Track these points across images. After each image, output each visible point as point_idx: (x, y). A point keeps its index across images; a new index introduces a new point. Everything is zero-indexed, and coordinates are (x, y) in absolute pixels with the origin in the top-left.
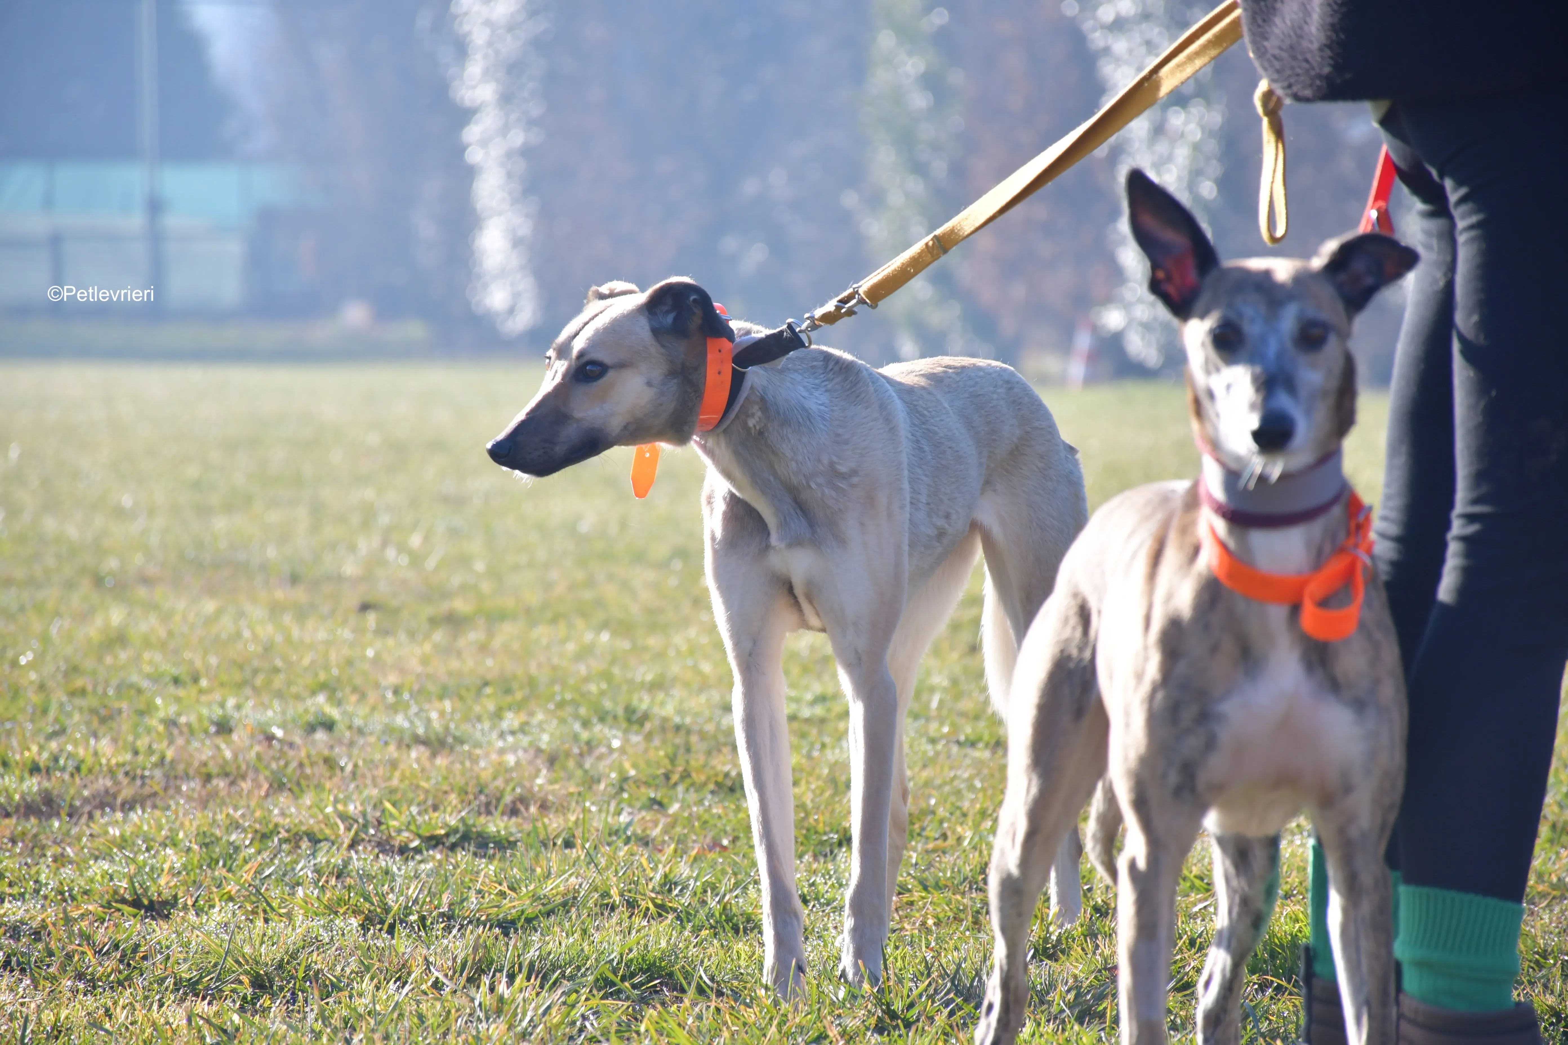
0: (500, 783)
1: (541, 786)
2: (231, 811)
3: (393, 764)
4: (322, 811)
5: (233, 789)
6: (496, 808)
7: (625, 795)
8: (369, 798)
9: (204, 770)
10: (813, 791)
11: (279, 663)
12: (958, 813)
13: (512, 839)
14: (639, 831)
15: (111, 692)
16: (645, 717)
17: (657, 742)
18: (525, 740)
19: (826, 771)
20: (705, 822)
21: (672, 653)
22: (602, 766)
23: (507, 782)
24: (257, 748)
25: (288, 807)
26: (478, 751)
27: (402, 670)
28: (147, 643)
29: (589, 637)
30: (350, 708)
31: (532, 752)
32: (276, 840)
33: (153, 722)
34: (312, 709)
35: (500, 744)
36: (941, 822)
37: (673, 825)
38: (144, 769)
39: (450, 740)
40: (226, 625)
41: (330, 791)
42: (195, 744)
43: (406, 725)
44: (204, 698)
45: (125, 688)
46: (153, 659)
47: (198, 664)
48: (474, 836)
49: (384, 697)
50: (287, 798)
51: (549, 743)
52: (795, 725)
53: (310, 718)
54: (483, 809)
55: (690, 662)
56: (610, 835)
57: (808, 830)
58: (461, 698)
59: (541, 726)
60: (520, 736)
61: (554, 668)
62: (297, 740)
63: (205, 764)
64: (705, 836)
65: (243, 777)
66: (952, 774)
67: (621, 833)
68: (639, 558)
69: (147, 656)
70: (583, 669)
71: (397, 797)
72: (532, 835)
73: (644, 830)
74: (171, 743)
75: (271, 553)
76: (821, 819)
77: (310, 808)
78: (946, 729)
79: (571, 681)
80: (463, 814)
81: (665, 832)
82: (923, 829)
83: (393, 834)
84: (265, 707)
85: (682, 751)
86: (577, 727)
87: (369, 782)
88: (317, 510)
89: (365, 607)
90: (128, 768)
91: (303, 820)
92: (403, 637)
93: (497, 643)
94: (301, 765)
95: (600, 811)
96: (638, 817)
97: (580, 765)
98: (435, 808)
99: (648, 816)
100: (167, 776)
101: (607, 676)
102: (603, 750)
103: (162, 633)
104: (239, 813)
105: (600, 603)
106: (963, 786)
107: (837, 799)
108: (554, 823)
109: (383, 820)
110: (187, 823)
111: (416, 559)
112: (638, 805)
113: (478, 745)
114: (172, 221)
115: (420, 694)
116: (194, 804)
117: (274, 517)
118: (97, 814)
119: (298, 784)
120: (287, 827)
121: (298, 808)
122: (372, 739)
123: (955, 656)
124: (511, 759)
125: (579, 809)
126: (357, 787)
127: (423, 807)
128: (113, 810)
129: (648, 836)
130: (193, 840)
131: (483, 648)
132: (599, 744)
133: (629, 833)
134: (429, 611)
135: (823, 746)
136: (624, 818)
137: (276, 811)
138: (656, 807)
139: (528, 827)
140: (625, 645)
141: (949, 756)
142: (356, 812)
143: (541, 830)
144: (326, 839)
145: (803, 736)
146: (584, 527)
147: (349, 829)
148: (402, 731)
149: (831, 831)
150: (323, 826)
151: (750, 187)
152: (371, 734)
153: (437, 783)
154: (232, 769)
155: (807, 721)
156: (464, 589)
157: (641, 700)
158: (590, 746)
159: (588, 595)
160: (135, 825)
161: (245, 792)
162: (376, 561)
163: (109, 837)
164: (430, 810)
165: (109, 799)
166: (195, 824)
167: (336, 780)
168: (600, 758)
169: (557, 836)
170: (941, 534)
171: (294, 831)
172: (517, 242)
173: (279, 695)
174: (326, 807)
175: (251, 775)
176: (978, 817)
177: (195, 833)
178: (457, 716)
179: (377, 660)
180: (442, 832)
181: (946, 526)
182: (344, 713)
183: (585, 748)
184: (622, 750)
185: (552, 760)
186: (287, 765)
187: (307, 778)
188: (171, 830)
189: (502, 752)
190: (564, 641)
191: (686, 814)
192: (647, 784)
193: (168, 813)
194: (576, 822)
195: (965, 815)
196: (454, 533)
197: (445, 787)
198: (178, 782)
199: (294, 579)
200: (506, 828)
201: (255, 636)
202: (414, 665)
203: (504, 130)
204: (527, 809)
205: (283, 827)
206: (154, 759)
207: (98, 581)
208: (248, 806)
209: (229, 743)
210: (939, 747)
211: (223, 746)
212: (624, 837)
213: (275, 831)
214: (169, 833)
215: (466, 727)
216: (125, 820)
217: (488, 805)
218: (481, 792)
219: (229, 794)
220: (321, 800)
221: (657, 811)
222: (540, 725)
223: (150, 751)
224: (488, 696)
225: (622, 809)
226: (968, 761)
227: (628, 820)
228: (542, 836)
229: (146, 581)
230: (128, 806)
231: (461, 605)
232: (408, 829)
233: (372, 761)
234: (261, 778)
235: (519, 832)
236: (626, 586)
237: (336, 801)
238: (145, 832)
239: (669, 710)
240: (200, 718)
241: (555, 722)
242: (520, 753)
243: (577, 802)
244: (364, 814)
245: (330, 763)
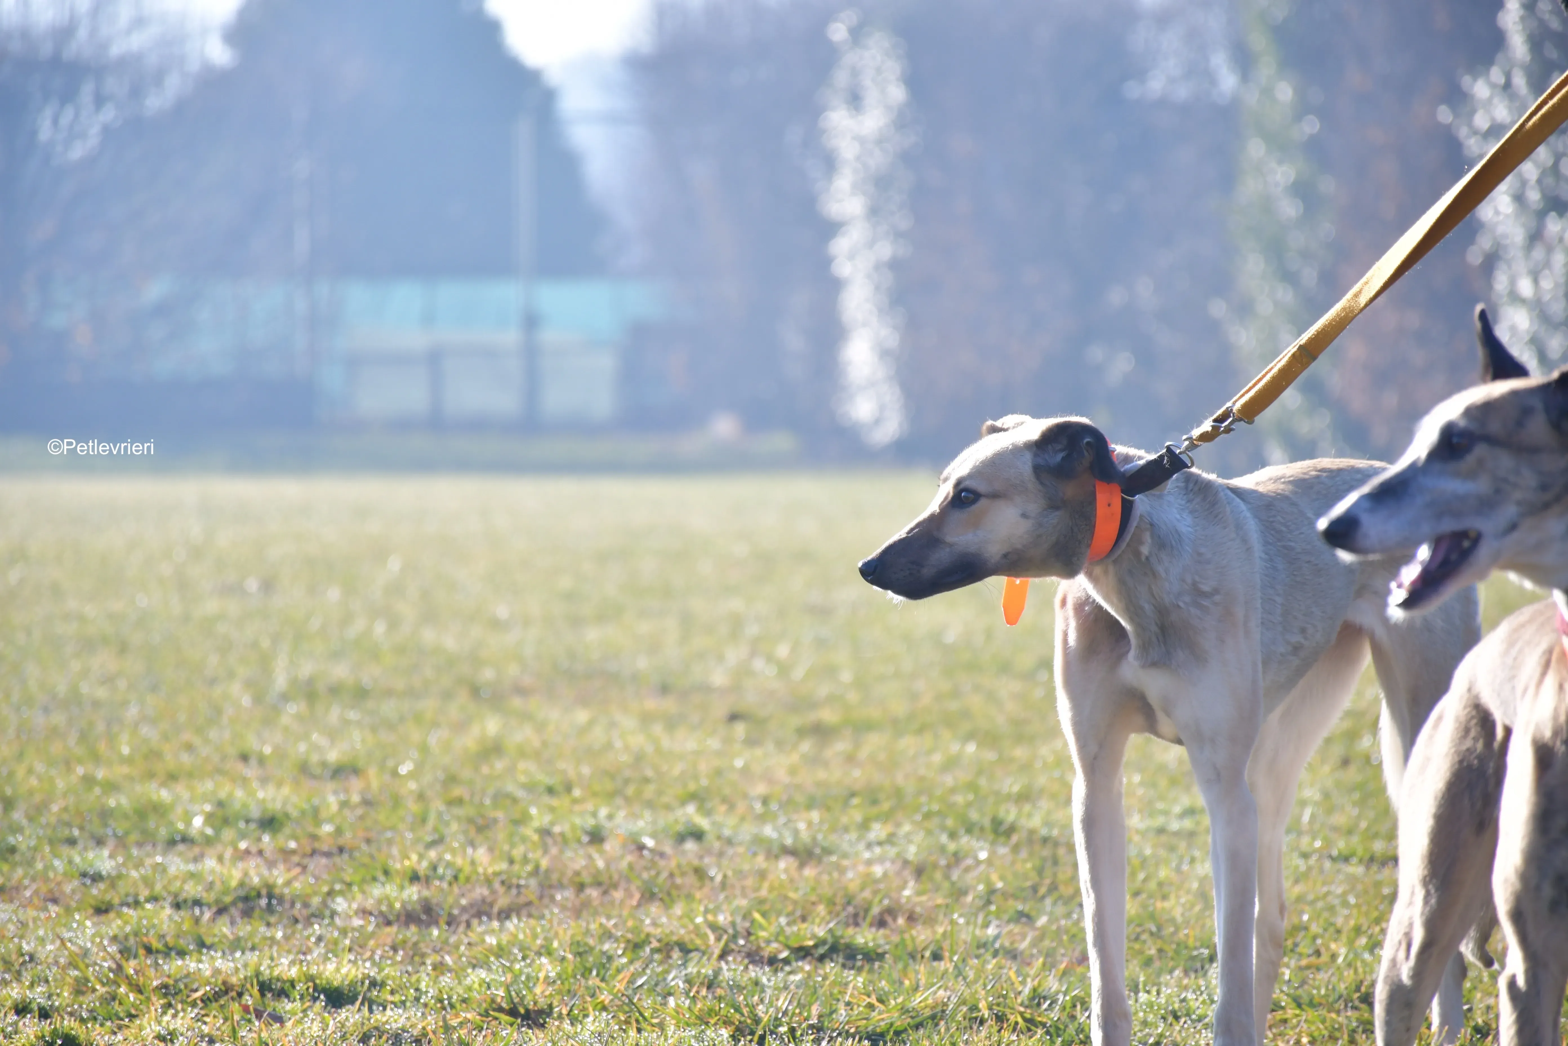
0: (867, 894)
1: (909, 898)
2: (604, 921)
3: (762, 875)
4: (692, 921)
5: (607, 898)
6: (864, 918)
7: (993, 908)
8: (738, 908)
9: (577, 879)
10: (1183, 905)
11: (649, 773)
12: (1332, 930)
13: (880, 951)
14: (1007, 944)
15: (488, 802)
16: (1012, 830)
17: (1024, 854)
18: (892, 851)
19: (1195, 885)
20: (1074, 936)
21: (1038, 765)
22: (970, 877)
23: (875, 892)
24: (629, 858)
25: (660, 917)
26: (845, 863)
27: (770, 780)
28: (522, 753)
29: (955, 748)
30: (718, 818)
31: (899, 864)
32: (648, 950)
33: (529, 832)
34: (683, 820)
35: (867, 855)
36: (1315, 938)
37: (1041, 938)
38: (519, 878)
39: (818, 851)
40: (598, 735)
41: (700, 901)
42: (569, 854)
43: (774, 835)
44: (577, 808)
45: (502, 798)
46: (527, 769)
47: (572, 774)
48: (841, 947)
49: (752, 808)
50: (658, 907)
51: (916, 854)
52: (1164, 838)
53: (680, 828)
54: (851, 921)
55: (1056, 774)
56: (978, 947)
57: (1178, 944)
58: (828, 809)
59: (908, 837)
60: (887, 848)
61: (922, 779)
62: (668, 849)
63: (577, 874)
64: (1074, 950)
65: (615, 886)
66: (1325, 889)
67: (989, 945)
68: (1005, 668)
69: (522, 765)
70: (949, 780)
71: (766, 907)
72: (900, 947)
73: (1012, 943)
74: (546, 851)
75: (642, 663)
76: (1192, 934)
77: (680, 918)
78: (1318, 844)
79: (938, 792)
80: (831, 925)
81: (1033, 944)
82: (1296, 945)
83: (763, 945)
84: (635, 816)
85: (1049, 864)
86: (944, 838)
87: (738, 892)
88: (687, 621)
89: (734, 717)
90: (504, 877)
91: (675, 930)
92: (770, 747)
93: (863, 754)
94: (671, 875)
95: (968, 923)
96: (1005, 930)
97: (947, 877)
98: (804, 919)
99: (1016, 929)
100: (541, 885)
101: (972, 787)
102: (969, 862)
103: (536, 743)
104: (612, 922)
105: (966, 714)
106: (1336, 902)
107: (1207, 913)
108: (922, 935)
109: (752, 931)
110: (561, 932)
111: (784, 670)
112: (1006, 917)
113: (845, 856)
114: (549, 336)
115: (788, 804)
116: (568, 914)
117: (645, 627)
118: (475, 922)
119: (669, 894)
120: (658, 937)
121: (669, 918)
122: (741, 850)
123: (1326, 769)
124: (878, 870)
125: (946, 922)
126: (727, 897)
127: (791, 918)
128: (490, 918)
129: (1016, 949)
130: (568, 950)
131: (850, 759)
132: (966, 857)
133: (997, 945)
134: (795, 721)
135: (1193, 860)
136: (991, 931)
137: (648, 921)
138: (1024, 920)
139: (895, 939)
140: (990, 756)
141: (1321, 871)
142: (726, 922)
143: (909, 942)
144: (697, 950)
145: (1172, 849)
146: (950, 637)
147: (718, 939)
148: (769, 841)
149: (1202, 946)
150: (693, 936)
151: (1116, 297)
152: (740, 844)
153: (805, 894)
154: (604, 878)
155: (1177, 834)
156: (831, 699)
157: (1008, 812)
158: (957, 858)
159: (953, 706)
160: (512, 934)
161: (617, 902)
162: (744, 671)
163: (486, 946)
164: (799, 921)
165: (486, 908)
166: (570, 933)
167: (706, 890)
168: (967, 870)
169: (925, 949)
170: (1296, 649)
171: (665, 940)
172: (884, 353)
173: (650, 805)
174: (696, 917)
175: (623, 884)
176: (1353, 934)
177: (569, 942)
178: (825, 827)
179: (745, 771)
180: (811, 943)
181: (1302, 641)
182: (714, 823)
183: (953, 859)
184: (989, 862)
185: (920, 872)
186: (658, 874)
187: (678, 887)
188: (546, 939)
189: (869, 863)
190: (930, 752)
191: (1054, 927)
192: (1015, 897)
193: (543, 922)
194: (944, 934)
195: (1338, 932)
196: (821, 643)
197: (813, 898)
198: (553, 891)
199: (664, 689)
200: (874, 940)
201: (627, 748)
202: (782, 775)
203: (871, 244)
204: (895, 919)
205: (655, 937)
206: (529, 868)
207: (475, 691)
208: (620, 916)
209: (602, 852)
210: (1312, 861)
211: (596, 856)
212: (992, 950)
213: (647, 941)
214: (544, 943)
215: (833, 838)
216: (502, 929)
217: (856, 915)
218: (849, 903)
219: (602, 904)
220: (692, 910)
221: (1025, 924)
222: (908, 835)
223: (525, 860)
224: (855, 807)
225: (990, 922)
226: (1341, 877)
227: (996, 932)
228: (910, 948)
229: (521, 691)
230: (505, 915)
231: (828, 716)
232: (777, 940)
233: (741, 872)
234: (633, 888)
235: (887, 943)
236: (991, 697)
237: (706, 911)
238: (521, 941)
239: (1036, 822)
240: (573, 827)
241: (922, 834)
242: (888, 865)
243: (945, 915)
244: (733, 924)
245: (700, 873)
